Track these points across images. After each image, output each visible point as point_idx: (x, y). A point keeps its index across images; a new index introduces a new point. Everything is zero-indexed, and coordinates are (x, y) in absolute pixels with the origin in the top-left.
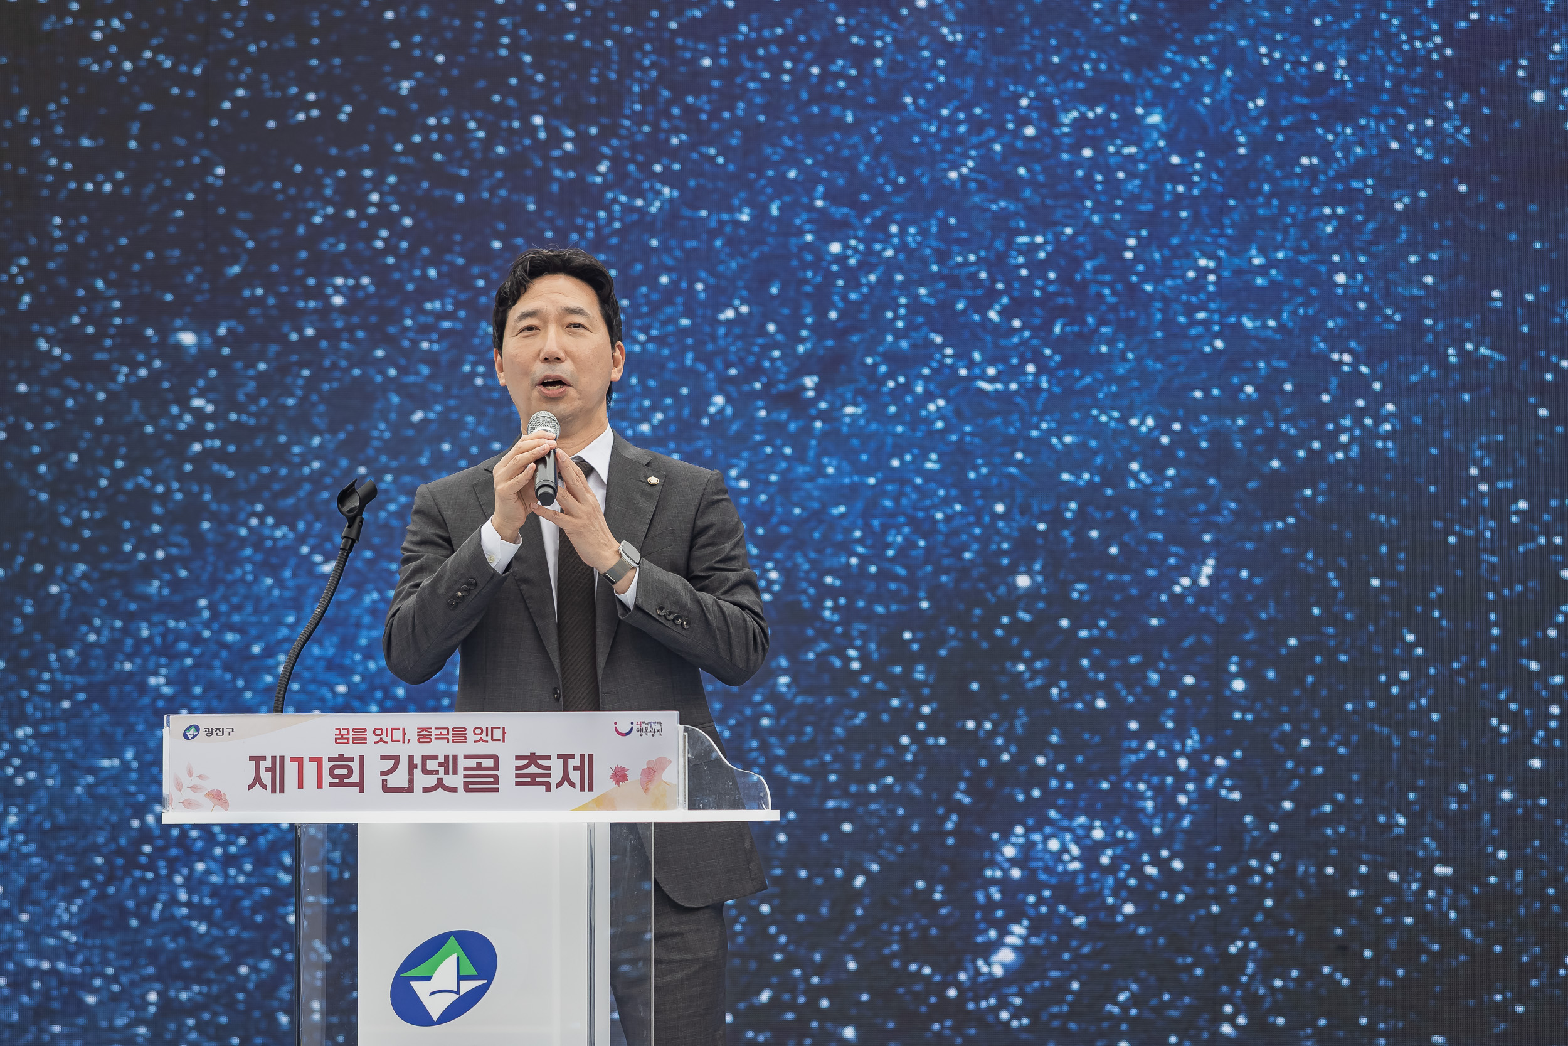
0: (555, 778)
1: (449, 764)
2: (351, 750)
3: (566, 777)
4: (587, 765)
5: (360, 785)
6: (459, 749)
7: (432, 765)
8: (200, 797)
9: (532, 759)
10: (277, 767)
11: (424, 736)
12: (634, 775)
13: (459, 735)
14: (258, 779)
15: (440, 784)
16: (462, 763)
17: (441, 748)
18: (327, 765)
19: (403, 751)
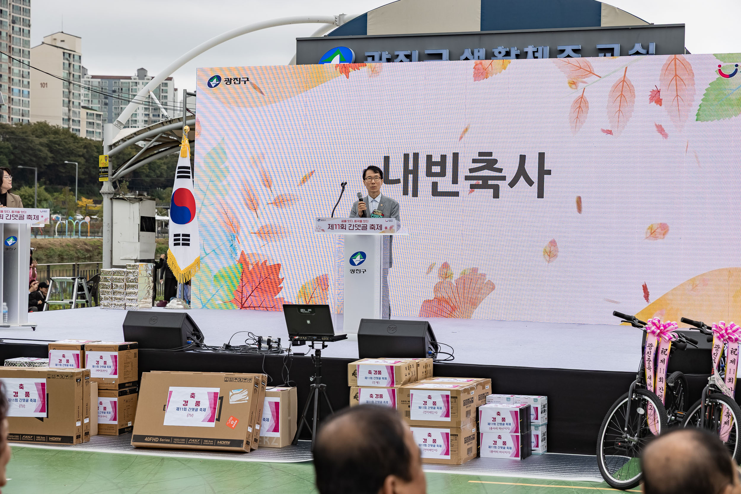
0: (376, 228)
1: (359, 226)
2: (344, 223)
3: (378, 228)
4: (381, 226)
5: (345, 229)
6: (361, 223)
7: (357, 226)
8: (320, 230)
9: (372, 225)
10: (332, 226)
11: (355, 221)
12: (388, 228)
13: (361, 221)
14: (329, 228)
15: (358, 229)
16: (361, 226)
17: (358, 223)
18: (340, 226)
19: (352, 224)
